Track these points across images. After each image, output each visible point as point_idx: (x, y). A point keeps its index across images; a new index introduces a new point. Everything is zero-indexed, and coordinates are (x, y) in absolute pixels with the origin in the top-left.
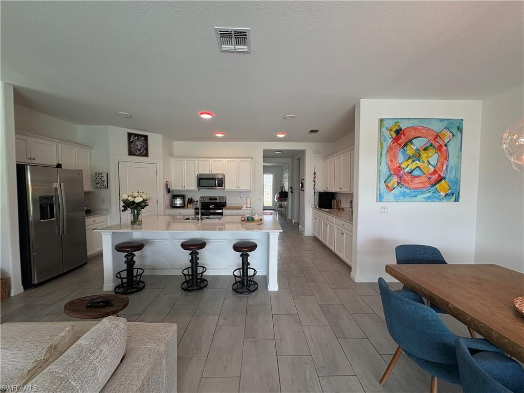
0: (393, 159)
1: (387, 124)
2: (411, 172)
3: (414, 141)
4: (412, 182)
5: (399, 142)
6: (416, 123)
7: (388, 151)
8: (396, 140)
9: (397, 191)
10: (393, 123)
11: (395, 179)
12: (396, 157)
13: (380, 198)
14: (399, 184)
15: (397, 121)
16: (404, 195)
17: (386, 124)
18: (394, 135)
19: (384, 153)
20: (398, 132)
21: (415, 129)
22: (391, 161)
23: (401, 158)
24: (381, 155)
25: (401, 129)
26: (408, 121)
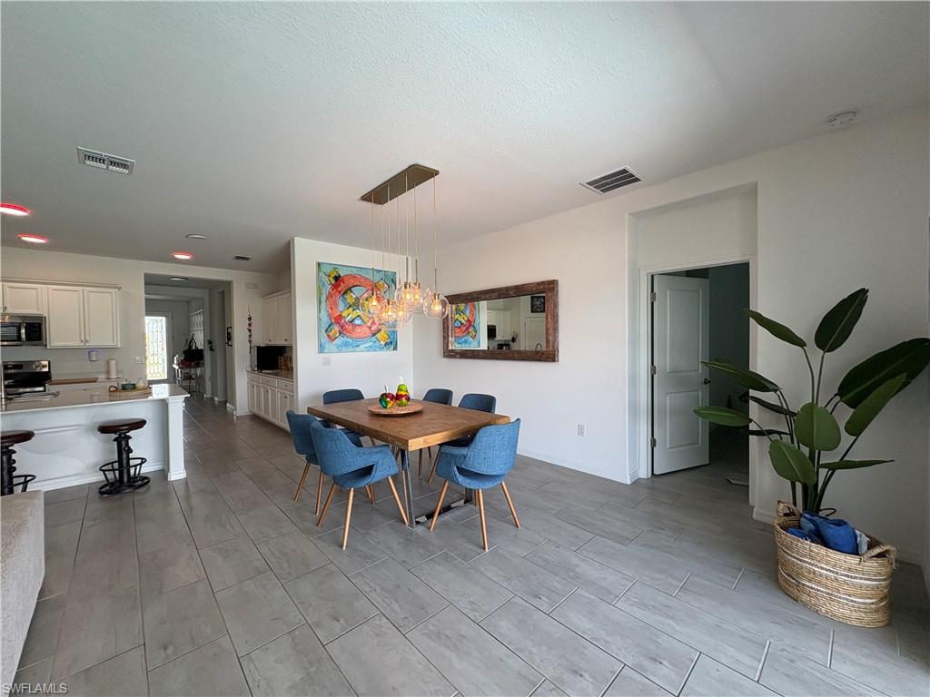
0: (333, 307)
1: (326, 269)
2: (353, 320)
3: (353, 289)
4: (353, 330)
5: (339, 289)
6: (355, 272)
7: (327, 298)
8: (335, 287)
9: (339, 341)
10: (331, 268)
11: (336, 328)
12: (336, 304)
13: (321, 349)
14: (340, 333)
15: (335, 267)
16: (346, 344)
17: (324, 269)
18: (333, 282)
19: (324, 298)
20: (337, 278)
21: (354, 277)
22: (331, 309)
23: (341, 306)
24: (320, 302)
25: (339, 276)
26: (345, 268)
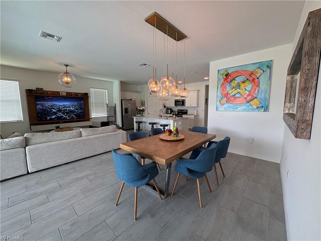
0: (224, 89)
1: (221, 72)
2: (234, 95)
3: (236, 78)
4: (235, 100)
5: (227, 80)
6: (238, 69)
7: (221, 86)
9: (226, 105)
10: (224, 71)
11: (225, 99)
13: (217, 109)
14: (227, 102)
15: (226, 70)
16: (230, 107)
18: (225, 77)
19: (219, 87)
20: (227, 75)
21: (237, 72)
23: (228, 88)
25: (228, 73)
26: (233, 69)
